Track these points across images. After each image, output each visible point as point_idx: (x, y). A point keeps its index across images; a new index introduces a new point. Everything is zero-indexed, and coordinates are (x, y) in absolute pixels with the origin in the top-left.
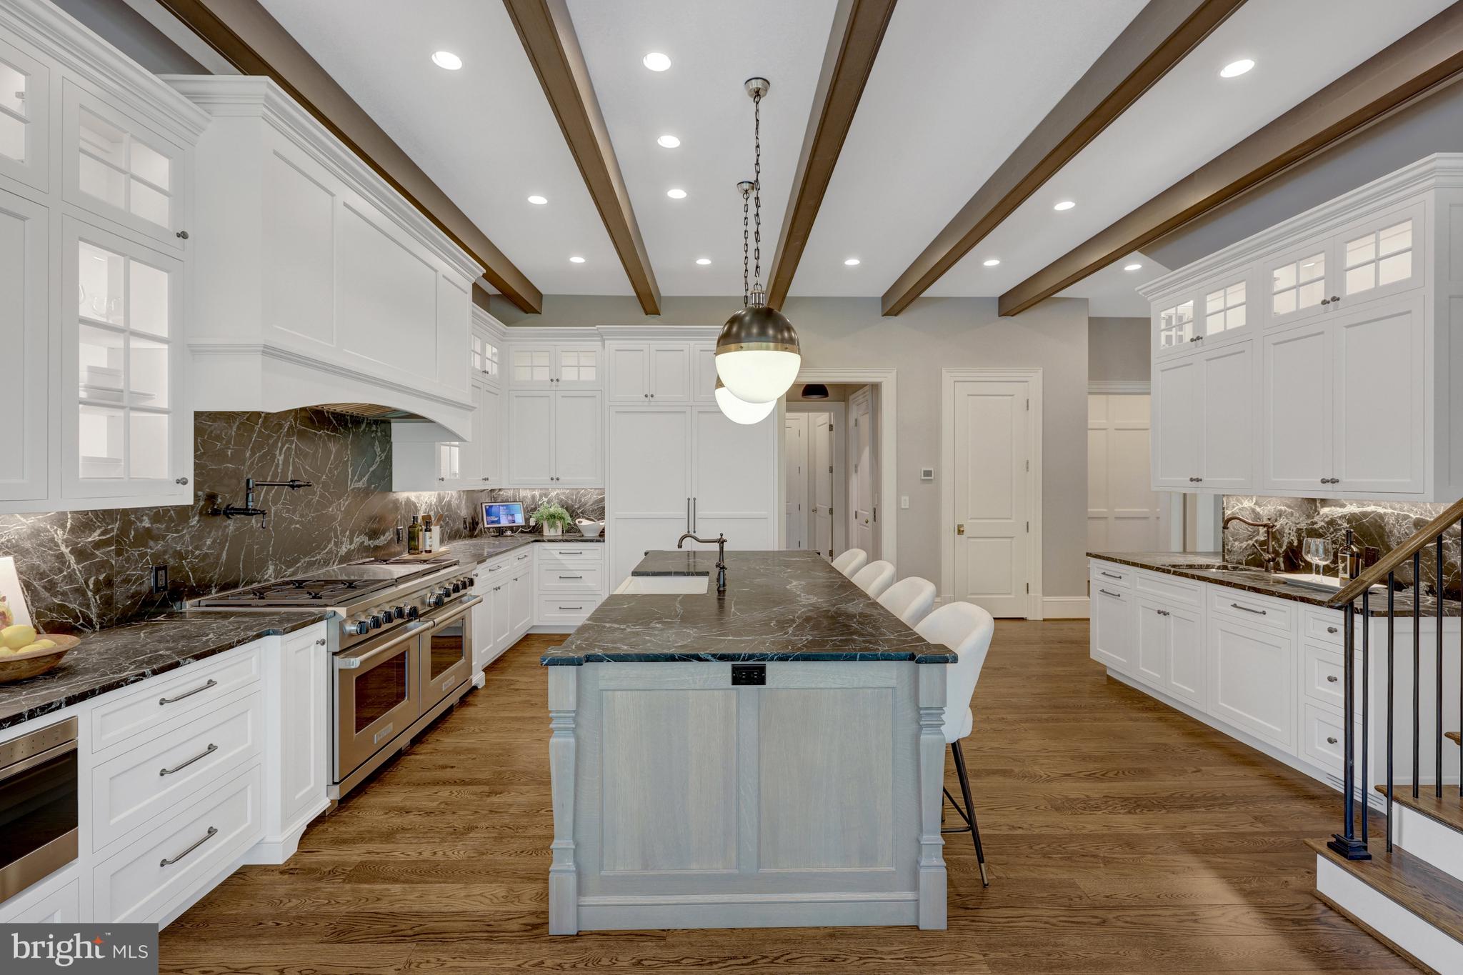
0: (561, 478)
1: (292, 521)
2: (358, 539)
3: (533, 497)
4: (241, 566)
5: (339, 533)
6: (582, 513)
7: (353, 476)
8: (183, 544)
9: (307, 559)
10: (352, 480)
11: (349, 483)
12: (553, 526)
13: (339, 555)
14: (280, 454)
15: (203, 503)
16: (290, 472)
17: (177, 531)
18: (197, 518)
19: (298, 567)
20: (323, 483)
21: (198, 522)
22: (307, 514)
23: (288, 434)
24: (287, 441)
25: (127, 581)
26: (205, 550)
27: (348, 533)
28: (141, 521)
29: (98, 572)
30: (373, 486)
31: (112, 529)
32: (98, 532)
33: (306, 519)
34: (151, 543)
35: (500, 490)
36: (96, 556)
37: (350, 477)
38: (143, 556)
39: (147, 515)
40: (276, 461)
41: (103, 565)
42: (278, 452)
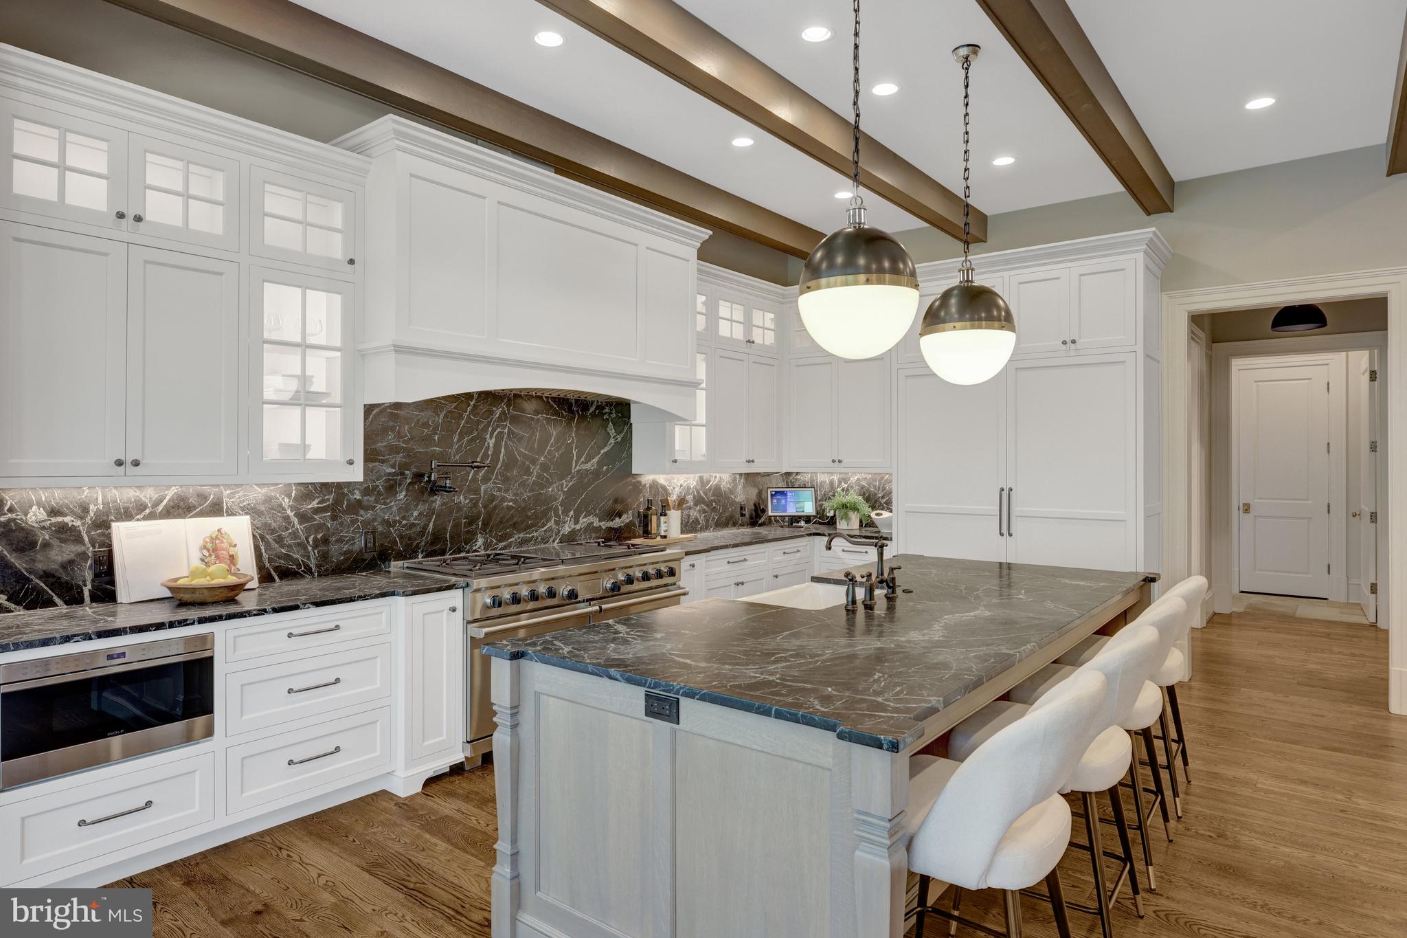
0: (845, 461)
1: (503, 499)
2: (585, 520)
3: (832, 483)
4: (448, 536)
5: (560, 513)
6: (886, 503)
7: (579, 458)
8: (391, 514)
9: (521, 535)
10: (577, 462)
11: (574, 465)
12: (846, 517)
13: (561, 534)
14: (491, 438)
15: (410, 480)
16: (502, 454)
17: (384, 504)
18: (404, 493)
19: (512, 542)
20: (542, 464)
21: (405, 496)
22: (521, 493)
23: (500, 419)
24: (498, 427)
25: (340, 540)
26: (412, 520)
27: (572, 513)
28: (353, 494)
29: (317, 532)
30: (605, 468)
31: (328, 500)
32: (317, 501)
33: (520, 498)
34: (362, 512)
35: (797, 474)
36: (315, 520)
37: (575, 458)
38: (354, 521)
39: (357, 489)
40: (486, 444)
41: (320, 527)
42: (488, 436)
